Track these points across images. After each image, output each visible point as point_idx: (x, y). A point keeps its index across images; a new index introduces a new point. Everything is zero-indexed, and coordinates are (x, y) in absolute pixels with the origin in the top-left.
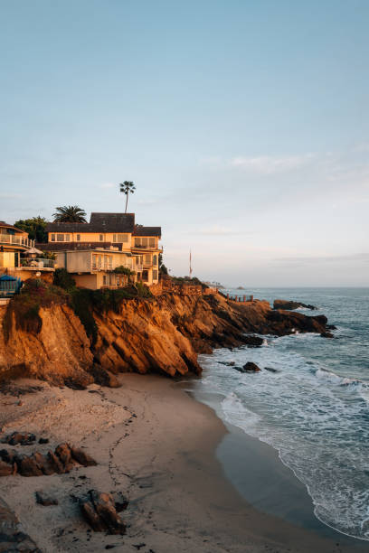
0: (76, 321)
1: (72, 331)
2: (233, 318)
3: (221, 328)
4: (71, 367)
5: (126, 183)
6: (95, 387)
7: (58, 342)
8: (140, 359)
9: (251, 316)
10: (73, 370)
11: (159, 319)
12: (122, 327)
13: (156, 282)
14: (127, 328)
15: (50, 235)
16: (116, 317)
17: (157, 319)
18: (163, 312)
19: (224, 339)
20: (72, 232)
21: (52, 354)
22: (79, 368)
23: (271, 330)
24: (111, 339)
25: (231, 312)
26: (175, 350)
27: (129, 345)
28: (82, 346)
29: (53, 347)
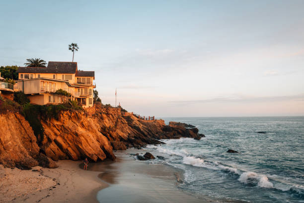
0: (26, 124)
1: (23, 131)
2: (142, 130)
3: (133, 135)
4: (22, 155)
5: (73, 45)
6: (38, 168)
7: (12, 137)
8: (73, 150)
9: (153, 129)
10: (23, 157)
11: (85, 123)
12: (61, 129)
13: (91, 106)
14: (64, 129)
15: (20, 74)
16: (56, 123)
17: (84, 123)
18: (88, 119)
19: (134, 141)
20: (35, 73)
21: (8, 146)
22: (28, 156)
23: (165, 137)
24: (53, 137)
25: (141, 126)
26: (97, 144)
27: (65, 141)
28: (31, 141)
29: (7, 141)
